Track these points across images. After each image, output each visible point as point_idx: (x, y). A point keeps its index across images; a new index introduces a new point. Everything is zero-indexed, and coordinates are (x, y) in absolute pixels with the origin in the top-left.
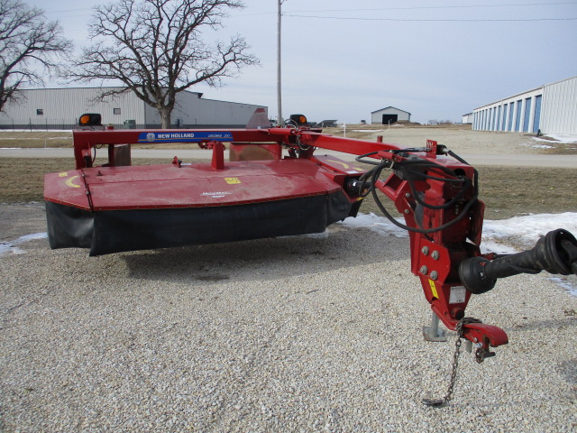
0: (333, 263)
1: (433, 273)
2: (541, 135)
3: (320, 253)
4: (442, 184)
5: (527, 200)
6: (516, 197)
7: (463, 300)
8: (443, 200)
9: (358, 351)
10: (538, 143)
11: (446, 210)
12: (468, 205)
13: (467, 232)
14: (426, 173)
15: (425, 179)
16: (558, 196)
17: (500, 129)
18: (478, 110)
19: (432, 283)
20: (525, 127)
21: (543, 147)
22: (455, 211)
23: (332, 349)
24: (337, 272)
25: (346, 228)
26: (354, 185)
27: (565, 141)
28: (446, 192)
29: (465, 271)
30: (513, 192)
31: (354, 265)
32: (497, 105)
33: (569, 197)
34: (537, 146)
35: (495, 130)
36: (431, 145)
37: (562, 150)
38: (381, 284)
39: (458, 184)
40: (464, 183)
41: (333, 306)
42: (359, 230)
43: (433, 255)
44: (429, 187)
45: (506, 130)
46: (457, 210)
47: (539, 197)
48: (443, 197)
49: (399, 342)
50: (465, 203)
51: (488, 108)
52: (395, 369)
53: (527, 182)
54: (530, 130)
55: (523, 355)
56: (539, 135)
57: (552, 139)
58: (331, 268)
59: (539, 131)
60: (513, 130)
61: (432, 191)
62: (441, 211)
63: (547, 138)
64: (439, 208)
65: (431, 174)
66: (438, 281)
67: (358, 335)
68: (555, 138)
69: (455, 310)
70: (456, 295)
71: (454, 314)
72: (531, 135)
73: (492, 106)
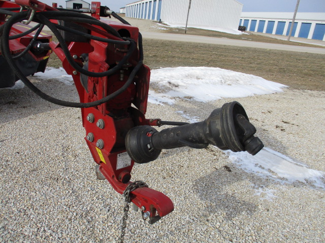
0: (24, 111)
1: (100, 142)
2: (161, 22)
3: (13, 103)
4: (105, 46)
5: (158, 59)
6: (152, 57)
7: (129, 163)
8: (107, 65)
9: (36, 205)
10: (160, 26)
11: (109, 77)
12: (134, 71)
13: (132, 99)
14: (89, 32)
15: (89, 40)
16: (174, 57)
17: (140, 18)
18: (129, 5)
19: (99, 151)
20: (153, 17)
21: (163, 29)
22: (119, 76)
23: (9, 208)
24: (26, 119)
25: (39, 80)
26: (38, 46)
27: (173, 26)
28: (110, 55)
29: (132, 141)
30: (150, 54)
31: (42, 112)
32: (138, 3)
33: (179, 58)
34: (159, 28)
35: (138, 17)
36: (95, 6)
37: (171, 31)
38: (63, 128)
39: (122, 46)
40: (129, 46)
41: (18, 156)
42: (50, 81)
43: (98, 124)
44: (92, 49)
45: (143, 18)
46: (122, 76)
47: (164, 57)
48: (107, 61)
49: (76, 185)
50: (131, 69)
51: (134, 4)
52: (70, 220)
53: (157, 48)
54: (155, 20)
55: (169, 180)
56: (160, 22)
57: (166, 25)
58: (22, 116)
59: (160, 20)
60: (147, 18)
61: (95, 54)
62: (105, 78)
63: (164, 24)
64: (101, 76)
65: (94, 34)
66: (104, 150)
67: (38, 186)
68: (168, 24)
69: (122, 175)
70: (123, 161)
71: (121, 179)
72: (156, 22)
73: (136, 4)
